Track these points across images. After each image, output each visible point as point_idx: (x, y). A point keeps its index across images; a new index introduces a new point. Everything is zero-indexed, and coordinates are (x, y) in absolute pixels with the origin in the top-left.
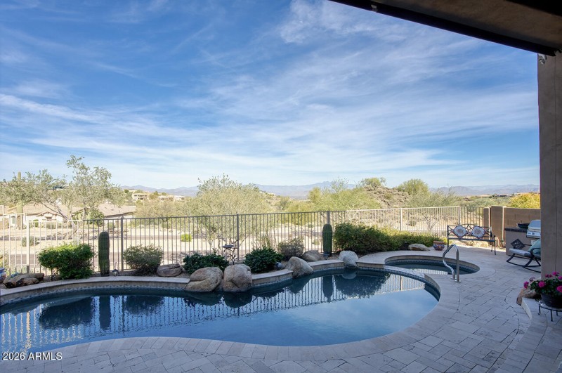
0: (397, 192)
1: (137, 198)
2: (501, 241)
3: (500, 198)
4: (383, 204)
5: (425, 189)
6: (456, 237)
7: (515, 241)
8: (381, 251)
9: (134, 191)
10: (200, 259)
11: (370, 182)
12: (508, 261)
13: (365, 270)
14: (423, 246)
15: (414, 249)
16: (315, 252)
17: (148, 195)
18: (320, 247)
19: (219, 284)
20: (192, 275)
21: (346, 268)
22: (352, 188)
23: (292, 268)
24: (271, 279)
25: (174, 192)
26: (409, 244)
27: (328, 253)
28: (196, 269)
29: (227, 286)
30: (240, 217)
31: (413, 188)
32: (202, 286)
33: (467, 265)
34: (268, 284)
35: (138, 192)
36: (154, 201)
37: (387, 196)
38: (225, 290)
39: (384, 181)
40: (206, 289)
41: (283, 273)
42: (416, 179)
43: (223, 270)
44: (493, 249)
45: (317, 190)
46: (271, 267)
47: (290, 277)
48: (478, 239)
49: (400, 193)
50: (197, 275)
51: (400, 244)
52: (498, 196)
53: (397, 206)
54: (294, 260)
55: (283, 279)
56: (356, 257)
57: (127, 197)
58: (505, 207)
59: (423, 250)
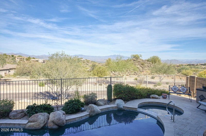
0: (147, 62)
1: (18, 60)
2: (194, 94)
3: (191, 66)
4: (140, 68)
5: (159, 61)
6: (173, 92)
7: (201, 96)
8: (137, 99)
9: (17, 56)
10: (37, 107)
11: (135, 57)
12: (197, 108)
13: (128, 111)
14: (157, 96)
15: (153, 98)
16: (103, 100)
17: (25, 58)
18: (106, 97)
19: (46, 124)
20: (30, 119)
21: (118, 110)
22: (126, 59)
23: (89, 111)
24: (77, 119)
25: (39, 57)
26: (150, 95)
27: (110, 100)
28: (33, 114)
29: (50, 125)
30: (63, 80)
31: (154, 60)
32: (35, 126)
33: (178, 109)
34: (75, 122)
35: (20, 56)
36: (28, 62)
37: (142, 64)
38: (49, 127)
39: (141, 56)
40: (38, 127)
41: (84, 115)
42: (155, 56)
43: (49, 114)
44: (190, 98)
45: (110, 60)
46: (78, 111)
47: (88, 117)
48: (184, 94)
49: (148, 62)
50: (33, 119)
51: (146, 95)
52: (191, 65)
53: (147, 69)
54: (90, 107)
55: (84, 118)
56: (124, 103)
57: (13, 59)
58: (197, 77)
59: (157, 98)
